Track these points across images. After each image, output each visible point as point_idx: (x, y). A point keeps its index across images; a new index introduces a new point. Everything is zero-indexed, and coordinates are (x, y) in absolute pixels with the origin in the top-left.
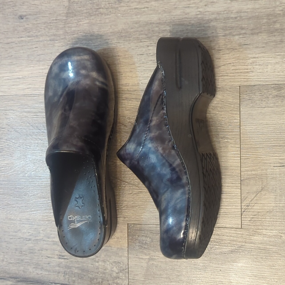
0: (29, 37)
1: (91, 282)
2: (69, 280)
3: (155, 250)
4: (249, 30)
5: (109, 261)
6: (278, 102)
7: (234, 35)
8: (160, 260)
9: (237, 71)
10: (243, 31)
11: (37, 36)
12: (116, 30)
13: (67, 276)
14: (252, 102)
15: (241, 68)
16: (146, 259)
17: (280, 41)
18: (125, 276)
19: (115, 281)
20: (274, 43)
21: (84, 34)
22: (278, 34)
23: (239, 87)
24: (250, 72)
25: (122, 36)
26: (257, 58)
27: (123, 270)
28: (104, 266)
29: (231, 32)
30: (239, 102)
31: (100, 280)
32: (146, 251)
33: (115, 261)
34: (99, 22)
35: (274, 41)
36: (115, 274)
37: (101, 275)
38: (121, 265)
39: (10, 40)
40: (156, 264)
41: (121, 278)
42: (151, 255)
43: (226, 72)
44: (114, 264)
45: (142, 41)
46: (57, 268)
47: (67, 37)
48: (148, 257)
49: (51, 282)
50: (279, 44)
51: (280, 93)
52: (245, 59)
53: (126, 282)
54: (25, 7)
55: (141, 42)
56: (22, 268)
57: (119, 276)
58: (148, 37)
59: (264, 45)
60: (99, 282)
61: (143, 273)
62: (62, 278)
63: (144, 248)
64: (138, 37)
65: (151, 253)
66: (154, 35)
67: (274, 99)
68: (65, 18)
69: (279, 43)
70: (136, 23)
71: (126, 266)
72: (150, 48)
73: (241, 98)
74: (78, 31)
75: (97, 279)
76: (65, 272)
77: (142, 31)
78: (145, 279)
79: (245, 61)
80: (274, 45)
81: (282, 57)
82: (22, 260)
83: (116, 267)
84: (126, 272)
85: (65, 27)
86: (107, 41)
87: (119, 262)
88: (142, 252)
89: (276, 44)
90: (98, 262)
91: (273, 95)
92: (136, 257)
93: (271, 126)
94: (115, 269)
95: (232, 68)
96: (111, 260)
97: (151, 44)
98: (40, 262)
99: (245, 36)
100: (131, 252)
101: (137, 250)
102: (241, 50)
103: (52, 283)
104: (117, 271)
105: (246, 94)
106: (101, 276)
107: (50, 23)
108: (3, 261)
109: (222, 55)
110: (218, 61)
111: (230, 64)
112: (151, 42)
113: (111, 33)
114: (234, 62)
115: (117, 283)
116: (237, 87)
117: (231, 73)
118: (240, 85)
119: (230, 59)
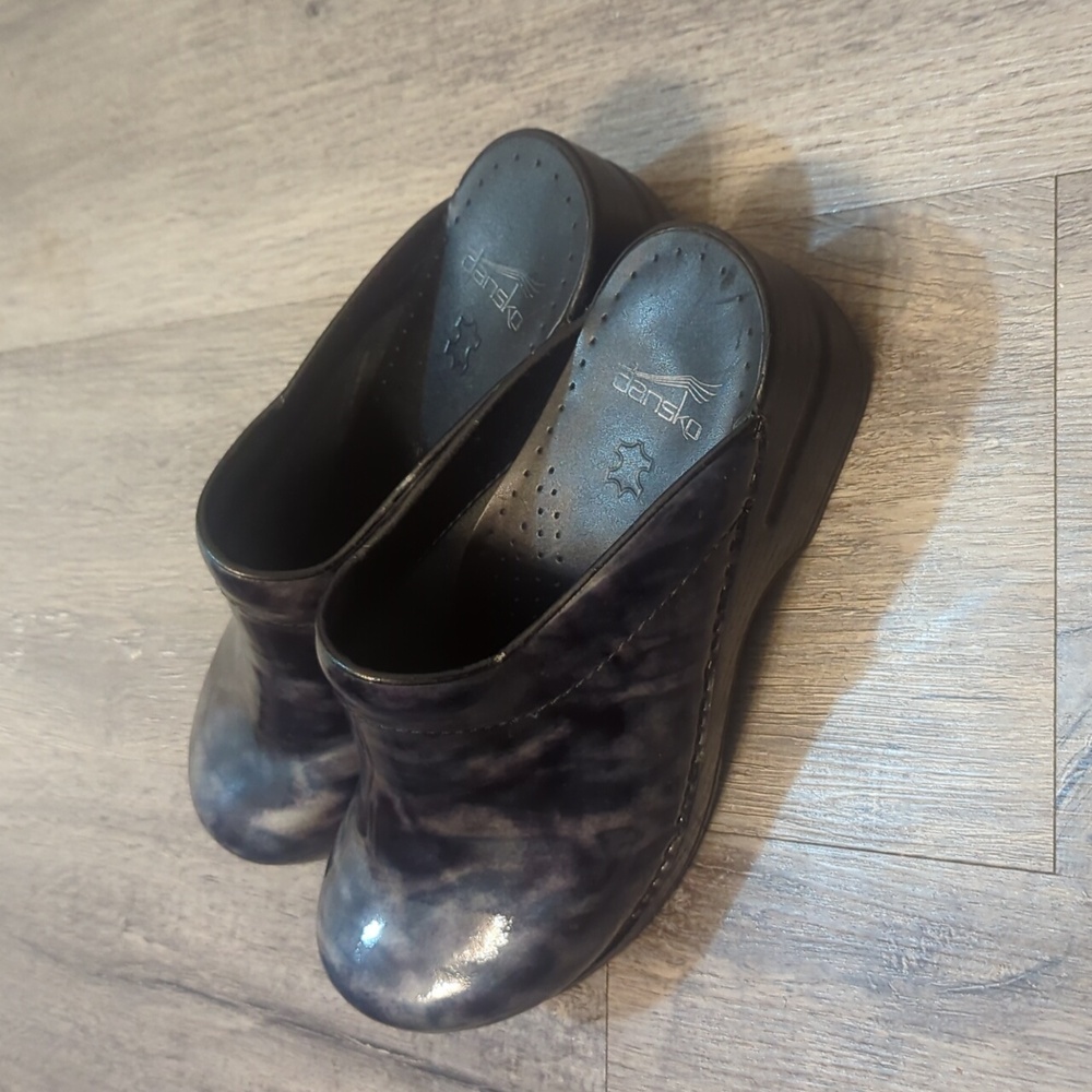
0: (331, 77)
1: (482, 1054)
3: (703, 946)
8: (722, 992)
9: (1043, 108)
11: (353, 71)
15: (1062, 91)
16: (670, 980)
18: (596, 1050)
19: (562, 1064)
23: (1053, 183)
25: (611, 23)
27: (589, 1020)
30: (1053, 252)
31: (513, 1052)
32: (671, 945)
36: (560, 1036)
37: (516, 1032)
38: (584, 1000)
39: (281, 100)
40: (706, 1010)
41: (581, 1052)
42: (688, 963)
43: (999, 117)
45: (680, 28)
47: (439, 58)
48: (675, 974)
49: (362, 1036)
52: (1079, 43)
53: (597, 1074)
55: (676, 33)
56: (281, 970)
57: (575, 1044)
58: (699, 11)
61: (659, 1043)
63: (665, 930)
64: (665, 17)
65: (688, 955)
71: (598, 1004)
72: (706, 54)
73: (1059, 236)
74: (474, 26)
75: (501, 1046)
78: (664, 1068)
82: (283, 939)
83: (567, 1005)
84: (597, 1030)
85: (434, 21)
88: (657, 947)
92: (636, 970)
94: (561, 1010)
95: (1025, 97)
97: (711, 35)
103: (365, 1043)
104: (568, 1022)
105: (1083, 213)
106: (516, 1037)
107: (393, 13)
108: (232, 935)
109: (980, 43)
110: (965, 72)
111: (1016, 79)
112: (712, 29)
113: (576, 15)
114: (1033, 65)
115: (568, 1076)
116: (1046, 184)
117: (1020, 120)
118: (1055, 173)
119: (1014, 53)
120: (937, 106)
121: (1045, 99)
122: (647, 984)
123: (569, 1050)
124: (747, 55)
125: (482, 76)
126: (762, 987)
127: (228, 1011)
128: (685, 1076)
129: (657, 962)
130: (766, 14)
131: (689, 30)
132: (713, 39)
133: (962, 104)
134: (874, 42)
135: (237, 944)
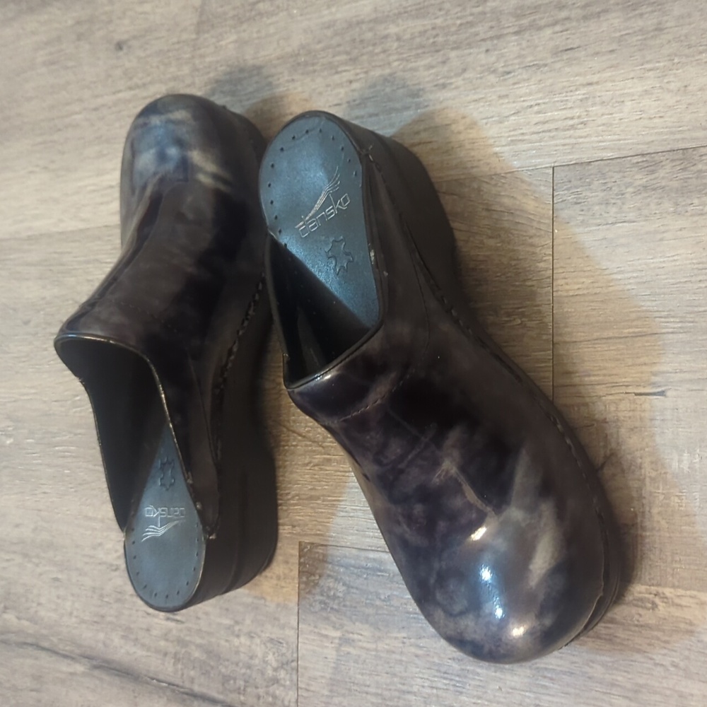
0: (130, 88)
1: (223, 684)
2: (183, 675)
3: (354, 617)
4: (578, 7)
5: (259, 637)
6: (649, 205)
7: (540, 29)
8: (365, 645)
9: (546, 127)
10: (564, 14)
11: (144, 85)
12: (288, 50)
13: (180, 666)
14: (582, 210)
15: (556, 117)
16: (335, 638)
17: (656, 30)
18: (291, 681)
19: (271, 689)
20: (639, 38)
21: (228, 69)
22: (650, 9)
23: (551, 171)
24: (579, 126)
25: (299, 64)
26: (597, 83)
27: (287, 663)
28: (250, 646)
29: (534, 20)
30: (551, 212)
31: (242, 683)
32: (335, 617)
33: (273, 636)
34: (255, 35)
35: (640, 30)
36: (270, 672)
37: (243, 671)
38: (284, 650)
39: (100, 101)
40: (356, 655)
41: (282, 682)
42: (345, 628)
43: (522, 131)
44: (269, 645)
45: (340, 69)
46: (162, 643)
47: (197, 80)
48: (337, 634)
49: (151, 675)
50: (652, 37)
51: (654, 179)
52: (566, 90)
53: (292, 695)
54: (126, 21)
55: (337, 73)
56: (101, 636)
57: (279, 677)
58: (351, 59)
59: (614, 46)
60: (239, 688)
61: (328, 676)
62: (170, 669)
63: (332, 608)
64: (330, 63)
65: (345, 622)
66: (365, 51)
67: (639, 197)
68: (194, 36)
69: (652, 34)
70: (328, 27)
71: (292, 653)
72: (355, 86)
73: (555, 202)
74: (217, 62)
75: (235, 679)
76: (176, 654)
77: (339, 45)
78: (331, 691)
79: (566, 96)
80: (639, 43)
81: (660, 75)
82: (103, 617)
83: (274, 654)
84: (292, 669)
85: (193, 57)
86: (270, 79)
87: (281, 640)
88: (327, 619)
89: (645, 39)
90: (238, 636)
91: (635, 187)
92: (315, 632)
93: (630, 275)
94: (270, 657)
95: (536, 120)
96: (263, 635)
97: (357, 74)
98: (132, 626)
99: (568, 25)
100: (304, 617)
101: (316, 612)
102: (558, 65)
103: (153, 679)
104: (275, 664)
105: (568, 189)
106: (244, 674)
107: (169, 51)
108: (71, 614)
109: (511, 87)
110: (503, 104)
111: (531, 109)
112: (358, 71)
113: (278, 59)
114: (541, 101)
115: (274, 697)
116: (547, 171)
117: (534, 133)
118: (553, 165)
119: (530, 94)
120: (486, 124)
121: (547, 122)
122: (321, 641)
123: (276, 681)
124: (378, 88)
125: (222, 92)
126: (387, 641)
127: (69, 661)
128: (344, 695)
129: (327, 627)
130: (389, 64)
131: (345, 71)
132: (358, 77)
133: (501, 123)
134: (451, 84)
135: (74, 620)
